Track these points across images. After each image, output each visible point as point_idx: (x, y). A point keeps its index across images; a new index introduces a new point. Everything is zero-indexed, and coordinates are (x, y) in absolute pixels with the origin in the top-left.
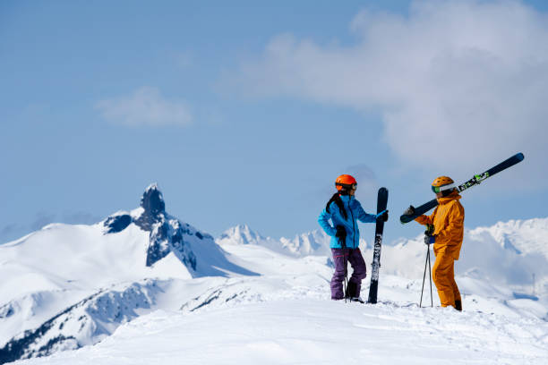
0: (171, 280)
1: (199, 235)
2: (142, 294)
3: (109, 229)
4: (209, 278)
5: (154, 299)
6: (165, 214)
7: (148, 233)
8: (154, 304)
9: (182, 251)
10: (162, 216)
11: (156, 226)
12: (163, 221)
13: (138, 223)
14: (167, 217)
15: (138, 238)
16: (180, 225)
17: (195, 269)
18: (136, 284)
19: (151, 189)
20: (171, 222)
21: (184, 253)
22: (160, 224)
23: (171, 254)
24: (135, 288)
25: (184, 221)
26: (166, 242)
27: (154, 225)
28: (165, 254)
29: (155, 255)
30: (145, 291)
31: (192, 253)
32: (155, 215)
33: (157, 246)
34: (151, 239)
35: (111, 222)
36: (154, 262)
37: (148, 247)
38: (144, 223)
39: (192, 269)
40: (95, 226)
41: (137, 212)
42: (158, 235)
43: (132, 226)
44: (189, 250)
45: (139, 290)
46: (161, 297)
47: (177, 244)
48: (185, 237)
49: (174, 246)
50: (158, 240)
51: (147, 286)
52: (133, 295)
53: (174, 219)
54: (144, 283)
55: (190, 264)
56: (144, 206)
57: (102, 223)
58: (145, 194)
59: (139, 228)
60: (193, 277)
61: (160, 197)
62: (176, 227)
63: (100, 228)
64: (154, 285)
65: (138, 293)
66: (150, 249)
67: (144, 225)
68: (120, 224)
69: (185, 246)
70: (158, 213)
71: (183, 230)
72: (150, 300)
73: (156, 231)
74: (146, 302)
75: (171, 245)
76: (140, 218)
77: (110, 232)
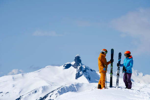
0: (83, 83)
1: (91, 70)
2: (74, 87)
3: (65, 68)
4: (94, 83)
5: (78, 89)
6: (81, 64)
7: (76, 69)
8: (78, 90)
9: (86, 75)
10: (80, 64)
11: (79, 67)
12: (81, 66)
13: (73, 66)
14: (82, 65)
15: (73, 71)
16: (86, 67)
17: (90, 80)
18: (72, 84)
19: (77, 56)
20: (83, 66)
21: (87, 75)
22: (80, 67)
23: (83, 76)
24: (72, 85)
25: (87, 66)
26: (82, 72)
27: (78, 67)
28: (81, 76)
29: (78, 76)
30: (75, 87)
31: (89, 75)
32: (78, 64)
33: (79, 73)
34: (77, 71)
35: (65, 66)
36: (78, 78)
37: (76, 73)
38: (75, 66)
39: (89, 80)
40: (61, 67)
41: (73, 63)
42: (79, 70)
43: (72, 67)
44: (88, 75)
45: (73, 86)
46: (80, 88)
47: (85, 73)
48: (87, 71)
49: (84, 73)
50: (79, 71)
51: (76, 85)
52: (71, 88)
53: (84, 65)
54: (75, 84)
55: (88, 79)
56: (75, 61)
57: (63, 66)
58: (75, 58)
59: (73, 68)
60: (89, 83)
61: (80, 58)
62: (84, 67)
63: (62, 67)
64: (78, 85)
65: (73, 87)
66: (77, 74)
67: (75, 67)
68: (68, 66)
69: (87, 73)
70: (79, 63)
71: (87, 68)
72: (76, 89)
73: (78, 69)
74: (75, 90)
75: (83, 73)
76: (74, 65)
77: (65, 69)
